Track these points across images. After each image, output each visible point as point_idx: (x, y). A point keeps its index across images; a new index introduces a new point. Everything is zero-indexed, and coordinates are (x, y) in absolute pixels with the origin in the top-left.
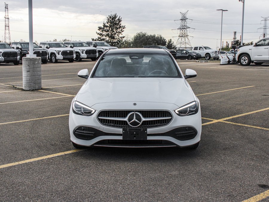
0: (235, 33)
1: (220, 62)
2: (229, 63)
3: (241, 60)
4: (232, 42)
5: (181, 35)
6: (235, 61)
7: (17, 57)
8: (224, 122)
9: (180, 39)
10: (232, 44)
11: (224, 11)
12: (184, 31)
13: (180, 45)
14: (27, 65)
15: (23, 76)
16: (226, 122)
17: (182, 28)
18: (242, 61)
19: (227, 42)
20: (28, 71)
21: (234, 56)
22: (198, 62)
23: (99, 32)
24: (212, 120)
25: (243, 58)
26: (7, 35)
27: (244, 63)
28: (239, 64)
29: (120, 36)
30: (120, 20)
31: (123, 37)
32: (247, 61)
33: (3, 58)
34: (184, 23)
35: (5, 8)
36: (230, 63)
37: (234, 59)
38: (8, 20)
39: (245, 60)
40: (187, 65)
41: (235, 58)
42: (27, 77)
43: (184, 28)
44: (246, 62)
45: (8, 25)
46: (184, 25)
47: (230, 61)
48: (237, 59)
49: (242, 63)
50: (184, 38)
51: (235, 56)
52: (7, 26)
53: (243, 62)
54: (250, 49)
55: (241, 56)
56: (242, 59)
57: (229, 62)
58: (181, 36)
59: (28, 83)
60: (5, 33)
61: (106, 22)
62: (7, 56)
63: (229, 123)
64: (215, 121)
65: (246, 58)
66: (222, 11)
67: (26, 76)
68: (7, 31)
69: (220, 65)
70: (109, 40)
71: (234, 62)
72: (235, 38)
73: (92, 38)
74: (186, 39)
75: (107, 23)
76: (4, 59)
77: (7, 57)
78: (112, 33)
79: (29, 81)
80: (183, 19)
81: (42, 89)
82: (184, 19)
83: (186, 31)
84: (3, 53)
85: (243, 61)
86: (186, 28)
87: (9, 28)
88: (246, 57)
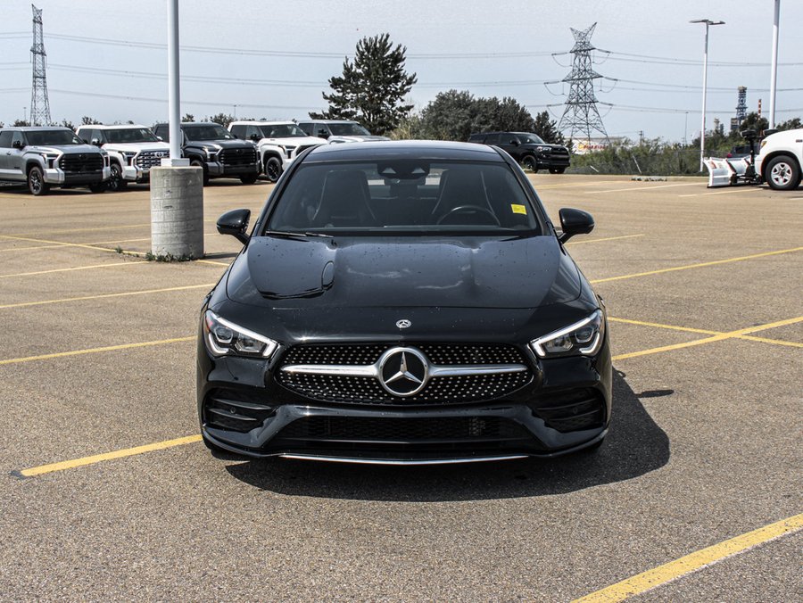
0: (743, 92)
1: (708, 181)
2: (734, 182)
3: (773, 173)
4: (732, 119)
5: (574, 100)
6: (754, 176)
7: (102, 169)
8: (746, 337)
9: (571, 113)
10: (733, 127)
11: (712, 24)
12: (582, 87)
13: (570, 129)
14: (165, 190)
15: (153, 221)
16: (751, 338)
17: (577, 77)
18: (774, 176)
19: (717, 122)
20: (167, 207)
21: (750, 161)
22: (639, 180)
23: (331, 92)
24: (711, 332)
25: (778, 166)
26: (40, 105)
27: (781, 183)
28: (766, 184)
29: (398, 103)
30: (397, 58)
31: (409, 108)
32: (789, 177)
33: (61, 172)
34: (582, 60)
35: (34, 21)
36: (739, 182)
37: (751, 170)
38: (43, 58)
39: (783, 175)
40: (606, 189)
41: (753, 167)
42: (163, 222)
43: (585, 79)
44: (785, 181)
45: (42, 74)
46: (582, 68)
47: (738, 177)
48: (758, 171)
49: (774, 181)
50: (584, 108)
51: (753, 161)
52: (39, 77)
53: (777, 179)
54: (798, 141)
55: (771, 162)
56: (775, 171)
57: (735, 178)
58: (575, 104)
59: (167, 239)
60: (34, 100)
61: (354, 63)
62: (72, 167)
63: (759, 340)
64: (720, 336)
65: (787, 167)
66: (705, 24)
67: (162, 220)
68: (40, 93)
69: (708, 187)
70: (365, 115)
71: (751, 179)
72: (742, 108)
73: (312, 112)
74: (591, 111)
75: (358, 66)
76: (66, 174)
77: (72, 170)
78: (374, 94)
79: (169, 236)
80: (580, 51)
81: (205, 257)
82: (583, 50)
83: (589, 87)
84: (61, 159)
85: (777, 176)
86: (589, 76)
87: (44, 82)
88: (786, 165)
